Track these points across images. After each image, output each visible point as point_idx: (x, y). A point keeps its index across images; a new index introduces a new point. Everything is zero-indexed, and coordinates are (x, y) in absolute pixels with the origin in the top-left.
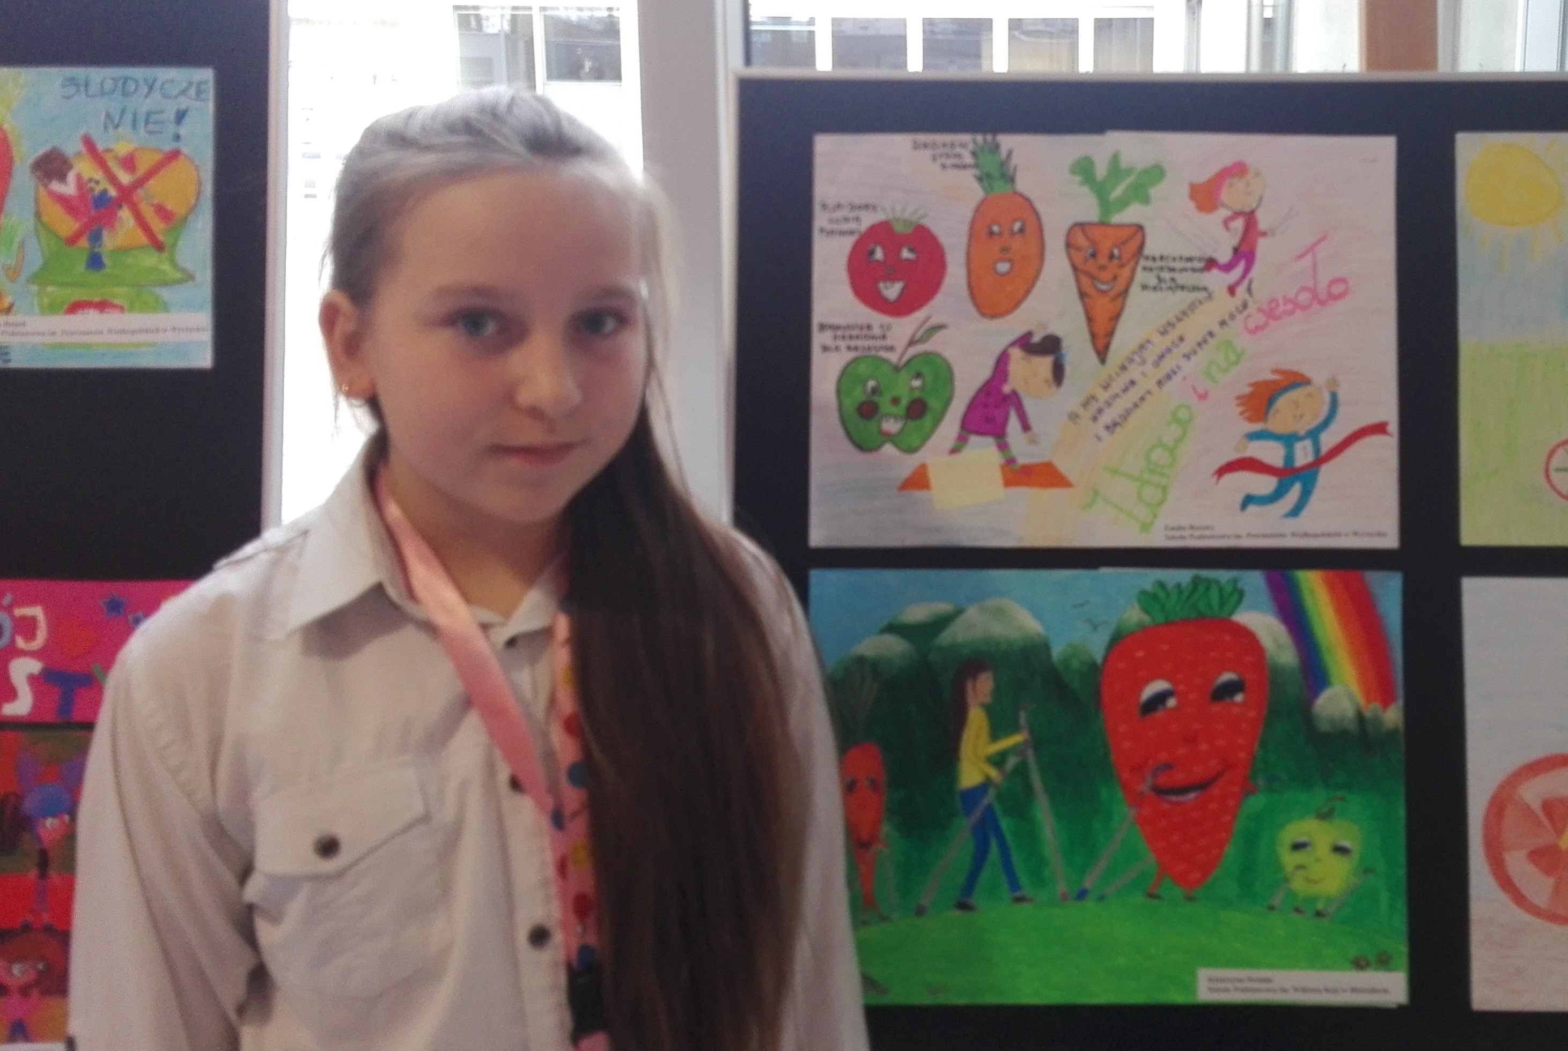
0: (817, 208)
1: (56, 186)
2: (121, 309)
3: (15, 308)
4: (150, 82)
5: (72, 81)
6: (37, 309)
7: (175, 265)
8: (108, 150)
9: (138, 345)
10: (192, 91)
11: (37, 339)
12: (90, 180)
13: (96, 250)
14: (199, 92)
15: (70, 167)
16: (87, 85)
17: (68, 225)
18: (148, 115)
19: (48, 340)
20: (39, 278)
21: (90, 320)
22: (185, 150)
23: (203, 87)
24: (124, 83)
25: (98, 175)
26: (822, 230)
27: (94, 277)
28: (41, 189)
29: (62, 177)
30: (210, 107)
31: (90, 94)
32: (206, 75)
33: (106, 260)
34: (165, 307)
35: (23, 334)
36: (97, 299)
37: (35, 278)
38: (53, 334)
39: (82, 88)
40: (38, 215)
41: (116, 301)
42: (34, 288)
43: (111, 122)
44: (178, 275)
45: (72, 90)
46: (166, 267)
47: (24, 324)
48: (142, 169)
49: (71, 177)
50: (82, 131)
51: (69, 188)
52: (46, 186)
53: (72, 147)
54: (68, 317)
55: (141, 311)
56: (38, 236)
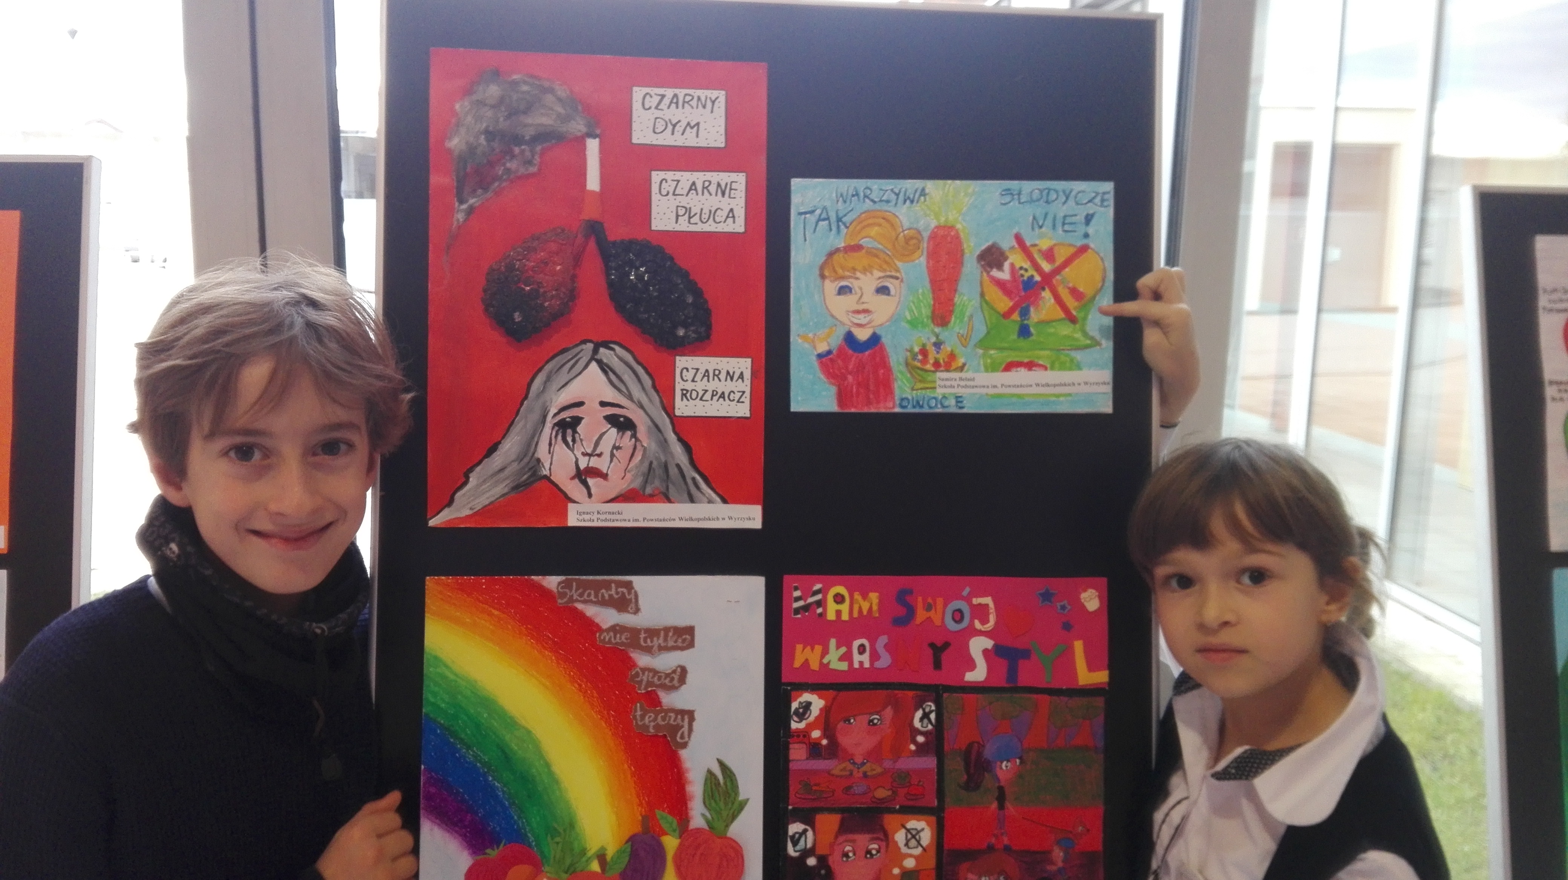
0: (1541, 292)
1: (995, 273)
2: (1046, 368)
3: (966, 368)
4: (1067, 192)
5: (1008, 191)
6: (982, 368)
7: (1085, 334)
8: (1035, 245)
9: (1058, 396)
10: (1098, 200)
11: (984, 391)
12: (1021, 268)
13: (1026, 322)
14: (1103, 201)
15: (1006, 259)
16: (1019, 194)
17: (1004, 303)
18: (1065, 217)
19: (991, 391)
20: (983, 344)
21: (1021, 376)
22: (1092, 245)
23: (1106, 197)
24: (1048, 194)
25: (1027, 265)
26: (1544, 308)
27: (1023, 343)
28: (985, 274)
29: (1000, 267)
30: (1111, 212)
31: (1022, 201)
32: (1108, 187)
33: (1032, 330)
34: (1079, 367)
35: (973, 387)
36: (1026, 360)
37: (981, 344)
38: (995, 387)
39: (1016, 197)
40: (982, 295)
41: (1041, 362)
42: (981, 351)
43: (1036, 224)
44: (1088, 342)
45: (1008, 199)
46: (1078, 335)
47: (973, 380)
48: (1059, 261)
49: (1007, 266)
50: (1015, 231)
51: (1004, 275)
52: (988, 273)
53: (1007, 243)
54: (1003, 373)
55: (1060, 369)
56: (982, 311)
